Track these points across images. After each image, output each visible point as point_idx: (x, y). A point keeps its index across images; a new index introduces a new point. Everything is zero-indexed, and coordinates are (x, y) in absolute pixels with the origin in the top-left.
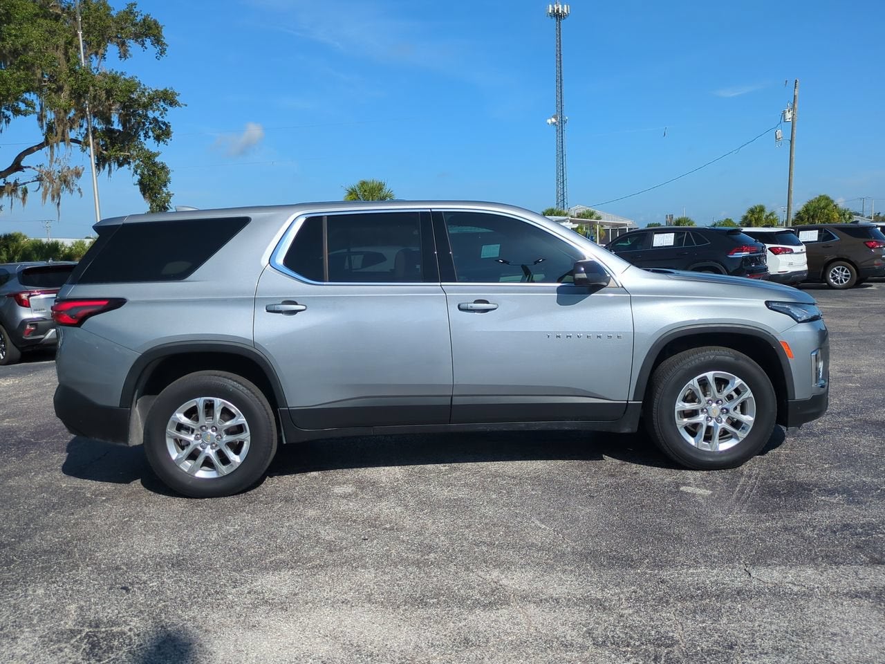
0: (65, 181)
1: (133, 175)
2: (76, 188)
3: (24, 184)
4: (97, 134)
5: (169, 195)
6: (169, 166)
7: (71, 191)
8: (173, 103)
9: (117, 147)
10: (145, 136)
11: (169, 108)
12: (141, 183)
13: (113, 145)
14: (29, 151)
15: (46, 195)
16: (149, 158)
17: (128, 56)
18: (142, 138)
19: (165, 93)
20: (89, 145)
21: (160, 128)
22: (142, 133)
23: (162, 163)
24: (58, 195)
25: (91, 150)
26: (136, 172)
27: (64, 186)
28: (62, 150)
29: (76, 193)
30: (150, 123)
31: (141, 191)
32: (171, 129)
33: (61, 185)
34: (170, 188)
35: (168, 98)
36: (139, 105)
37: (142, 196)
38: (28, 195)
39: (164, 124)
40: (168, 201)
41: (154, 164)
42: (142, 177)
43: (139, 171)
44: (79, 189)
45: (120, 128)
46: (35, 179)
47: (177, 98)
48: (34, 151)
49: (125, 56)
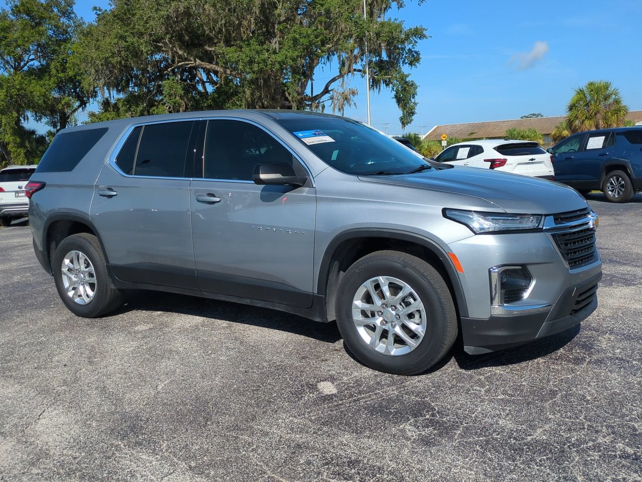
0: (346, 99)
1: (391, 91)
2: (353, 103)
3: (323, 102)
4: (371, 65)
5: (415, 104)
6: (417, 83)
7: (350, 105)
8: (422, 36)
9: (383, 73)
10: (403, 63)
11: (418, 40)
12: (396, 97)
13: (380, 71)
14: (334, 80)
15: (334, 108)
16: (403, 79)
17: (403, 6)
18: (401, 64)
19: (416, 30)
20: (366, 73)
21: (413, 56)
22: (401, 61)
23: (412, 81)
24: (342, 108)
25: (367, 76)
26: (393, 89)
27: (345, 102)
28: (348, 78)
29: (353, 106)
30: (407, 53)
31: (397, 102)
32: (421, 56)
33: (344, 101)
34: (417, 99)
35: (418, 33)
36: (398, 41)
37: (397, 106)
38: (325, 109)
39: (416, 52)
40: (414, 109)
41: (406, 82)
42: (397, 93)
43: (395, 88)
44: (355, 104)
45: (388, 59)
46: (329, 98)
47: (425, 32)
48: (336, 80)
49: (401, 6)
